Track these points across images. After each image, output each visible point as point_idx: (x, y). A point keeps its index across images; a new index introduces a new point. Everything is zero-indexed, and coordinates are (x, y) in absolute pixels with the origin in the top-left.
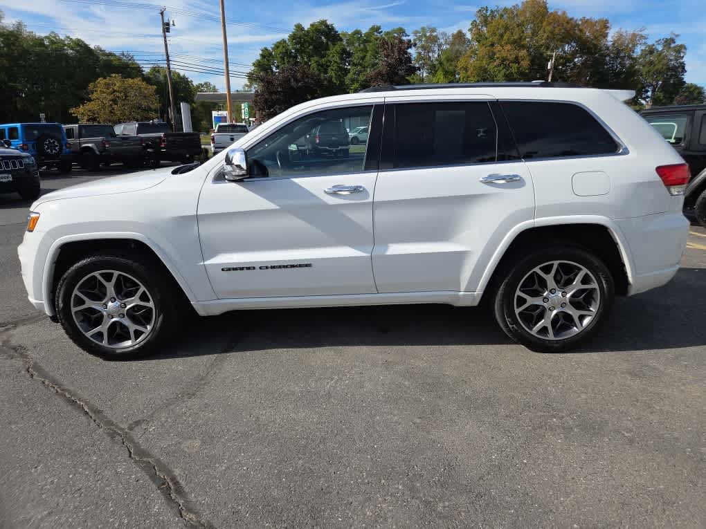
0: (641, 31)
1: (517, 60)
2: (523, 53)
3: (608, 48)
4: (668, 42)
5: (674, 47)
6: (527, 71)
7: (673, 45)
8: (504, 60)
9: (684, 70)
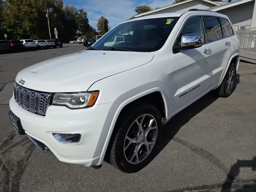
0: (74, 6)
1: (31, 13)
2: (34, 10)
3: (64, 11)
4: (81, 11)
5: (83, 13)
6: (38, 17)
7: (83, 12)
8: (26, 12)
9: (88, 21)
